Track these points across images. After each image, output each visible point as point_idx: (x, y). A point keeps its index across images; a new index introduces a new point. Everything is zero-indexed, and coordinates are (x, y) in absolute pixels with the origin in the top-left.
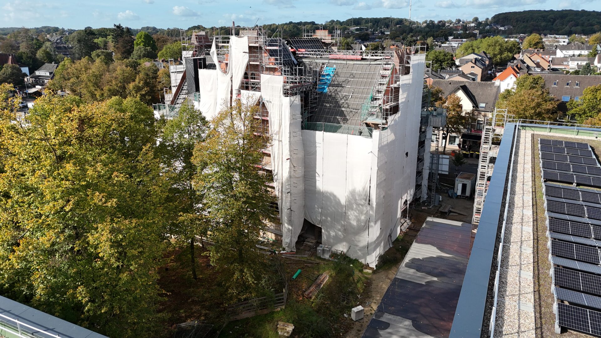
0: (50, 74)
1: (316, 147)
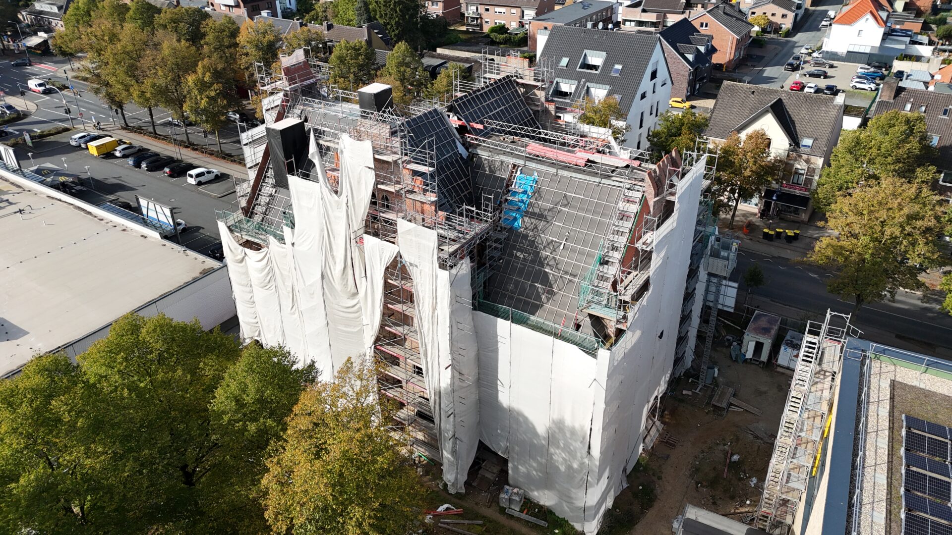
0: (59, 10)
1: (497, 342)
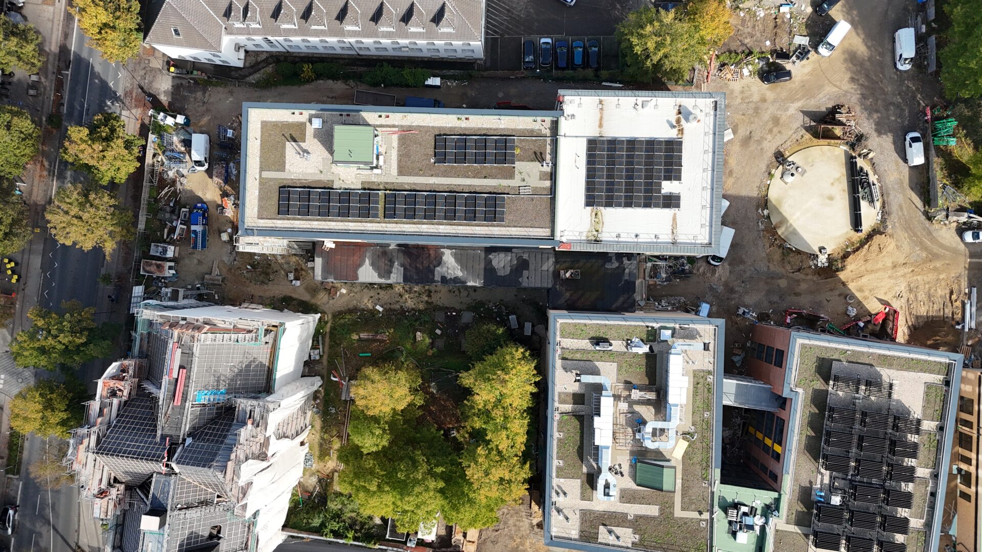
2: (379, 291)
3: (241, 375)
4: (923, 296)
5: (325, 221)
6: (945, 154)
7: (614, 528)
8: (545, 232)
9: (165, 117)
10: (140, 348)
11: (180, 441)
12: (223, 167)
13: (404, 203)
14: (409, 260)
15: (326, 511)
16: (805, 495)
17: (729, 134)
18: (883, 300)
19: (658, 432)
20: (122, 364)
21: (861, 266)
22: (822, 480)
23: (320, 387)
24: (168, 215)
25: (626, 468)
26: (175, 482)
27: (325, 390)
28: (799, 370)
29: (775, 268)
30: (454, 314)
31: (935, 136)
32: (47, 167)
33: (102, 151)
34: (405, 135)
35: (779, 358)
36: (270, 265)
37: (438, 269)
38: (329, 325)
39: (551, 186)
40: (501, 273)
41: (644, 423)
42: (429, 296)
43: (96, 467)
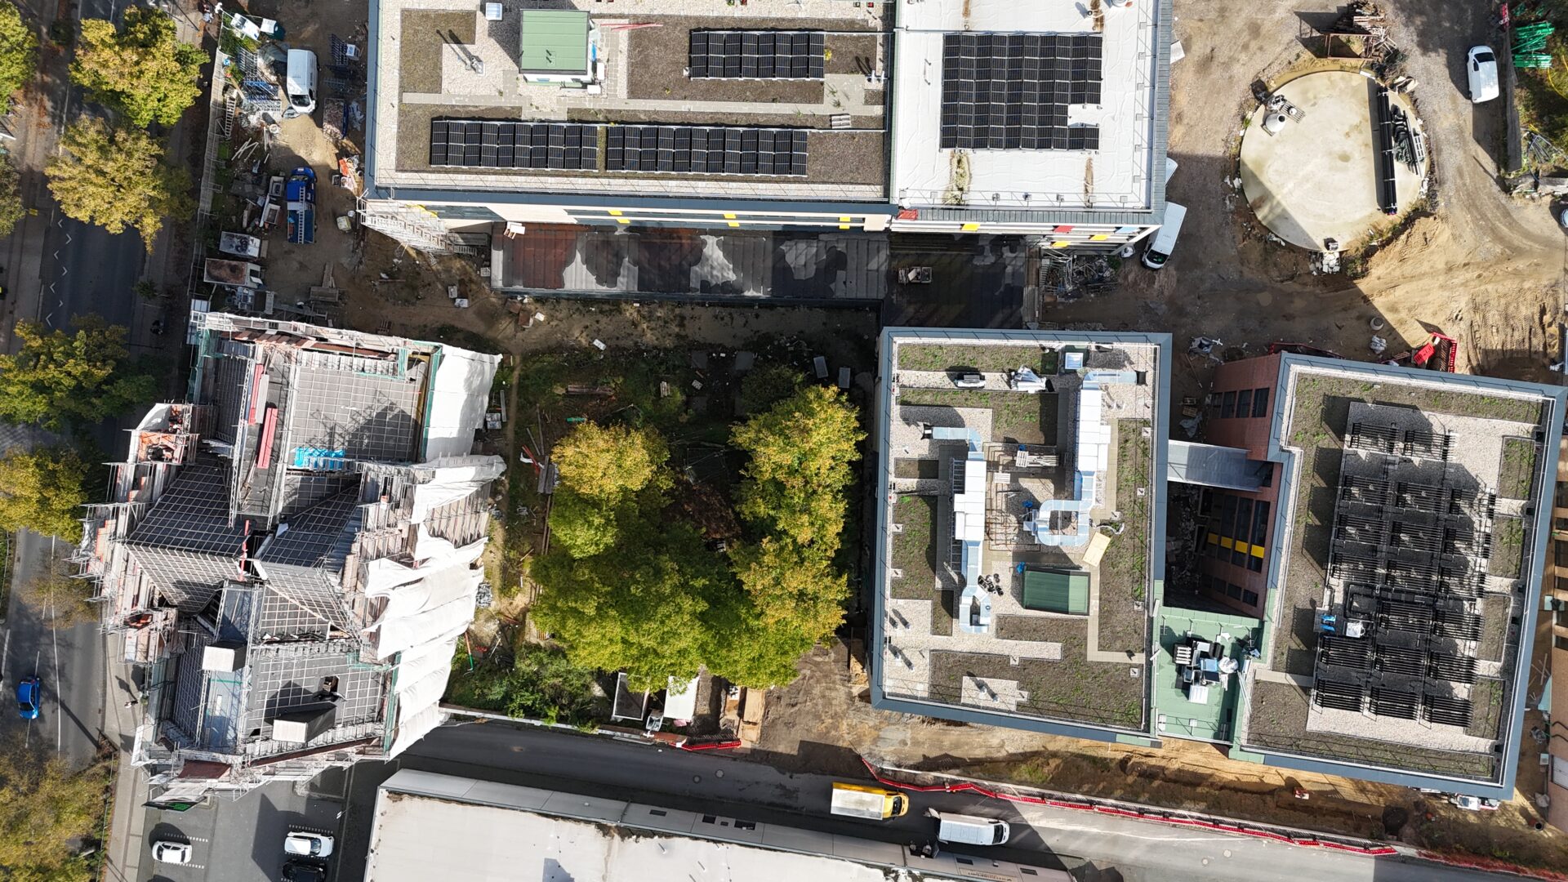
2: (599, 317)
3: (369, 430)
4: (1497, 317)
5: (507, 174)
6: (1533, 82)
7: (986, 680)
8: (872, 192)
9: (243, 22)
10: (202, 391)
11: (268, 528)
12: (339, 107)
13: (638, 143)
14: (647, 254)
15: (513, 675)
16: (1304, 622)
17: (1177, 50)
18: (1430, 326)
19: (1059, 522)
20: (171, 409)
21: (1394, 270)
22: (1332, 599)
23: (502, 474)
24: (248, 188)
25: (1006, 582)
26: (260, 596)
27: (511, 480)
28: (1295, 417)
29: (1252, 274)
30: (723, 355)
31: (1516, 52)
32: (50, 109)
33: (137, 63)
34: (641, 30)
35: (1262, 402)
36: (419, 274)
37: (696, 268)
38: (516, 373)
39: (885, 114)
40: (801, 275)
41: (1036, 505)
42: (681, 325)
43: (129, 572)
